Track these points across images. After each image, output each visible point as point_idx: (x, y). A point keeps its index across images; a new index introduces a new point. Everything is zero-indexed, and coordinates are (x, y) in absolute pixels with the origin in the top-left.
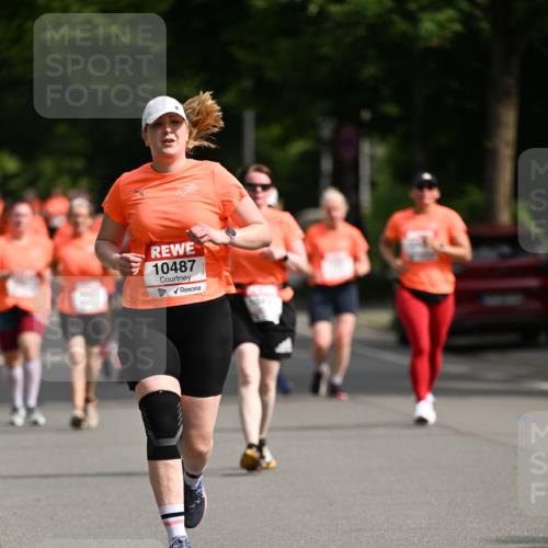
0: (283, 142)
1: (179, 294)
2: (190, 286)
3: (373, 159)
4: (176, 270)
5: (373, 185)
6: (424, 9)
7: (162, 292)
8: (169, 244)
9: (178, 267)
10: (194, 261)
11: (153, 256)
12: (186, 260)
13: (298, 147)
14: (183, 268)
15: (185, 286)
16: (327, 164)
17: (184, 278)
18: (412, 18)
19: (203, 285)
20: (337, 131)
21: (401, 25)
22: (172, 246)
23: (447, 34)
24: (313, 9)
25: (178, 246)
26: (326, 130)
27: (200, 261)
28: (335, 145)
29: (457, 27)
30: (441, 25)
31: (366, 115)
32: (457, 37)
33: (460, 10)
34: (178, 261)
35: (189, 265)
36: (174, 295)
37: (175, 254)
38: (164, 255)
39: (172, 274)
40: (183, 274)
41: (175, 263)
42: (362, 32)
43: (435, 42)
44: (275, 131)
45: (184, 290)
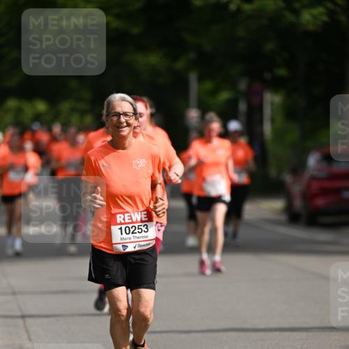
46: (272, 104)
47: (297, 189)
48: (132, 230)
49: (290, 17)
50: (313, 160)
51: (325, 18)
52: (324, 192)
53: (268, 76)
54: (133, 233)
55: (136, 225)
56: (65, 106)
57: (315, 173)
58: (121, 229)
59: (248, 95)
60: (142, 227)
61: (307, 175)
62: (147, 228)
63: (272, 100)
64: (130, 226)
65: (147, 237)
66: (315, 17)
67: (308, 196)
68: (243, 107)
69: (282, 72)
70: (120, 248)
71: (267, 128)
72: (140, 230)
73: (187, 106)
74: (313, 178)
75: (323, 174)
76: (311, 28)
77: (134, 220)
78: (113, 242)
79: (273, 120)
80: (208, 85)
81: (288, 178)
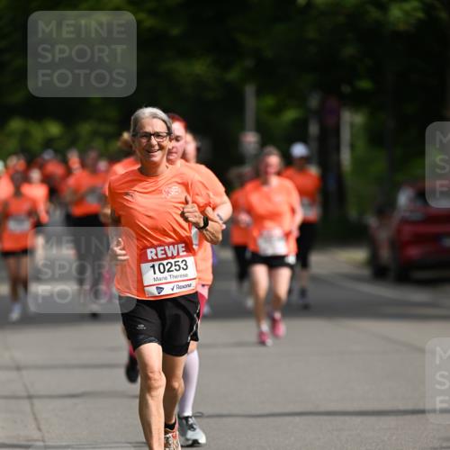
46: (352, 125)
47: (383, 235)
48: (167, 268)
49: (374, 13)
50: (404, 198)
51: (420, 15)
52: (419, 239)
53: (346, 89)
54: (169, 271)
55: (173, 261)
56: (85, 128)
57: (407, 214)
58: (153, 266)
59: (321, 114)
60: (179, 263)
61: (397, 217)
62: (185, 265)
63: (352, 121)
64: (165, 262)
65: (186, 275)
66: (407, 13)
67: (398, 244)
68: (314, 129)
69: (365, 84)
70: (154, 291)
71: (346, 157)
72: (177, 268)
73: (242, 128)
74: (405, 221)
75: (418, 216)
76: (402, 27)
77: (170, 255)
78: (145, 284)
79: (352, 147)
80: (270, 101)
81: (372, 221)
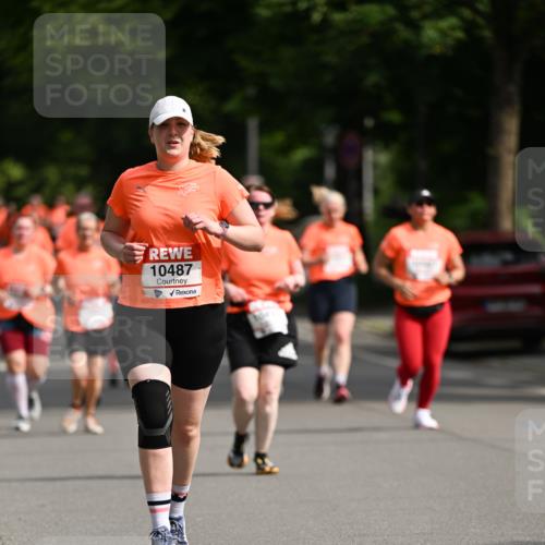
0: (286, 150)
1: (175, 296)
2: (185, 289)
3: (376, 166)
4: (173, 273)
5: (376, 192)
6: (426, 17)
7: (158, 293)
8: (168, 246)
9: (175, 270)
10: (191, 265)
11: (151, 258)
12: (183, 263)
13: (301, 154)
14: (180, 272)
15: (181, 289)
16: (330, 171)
17: (180, 281)
18: (415, 26)
19: (198, 289)
20: (340, 138)
21: (404, 33)
22: (170, 250)
23: (450, 41)
24: (316, 17)
25: (176, 249)
26: (330, 138)
27: (197, 265)
28: (338, 152)
29: (460, 34)
30: (443, 33)
31: (369, 123)
32: (460, 45)
33: (462, 19)
34: (175, 264)
35: (186, 269)
36: (169, 297)
37: (173, 258)
38: (162, 258)
39: (169, 276)
40: (180, 278)
41: (172, 266)
42: (364, 40)
43: (437, 50)
44: (279, 138)
45: (180, 293)
